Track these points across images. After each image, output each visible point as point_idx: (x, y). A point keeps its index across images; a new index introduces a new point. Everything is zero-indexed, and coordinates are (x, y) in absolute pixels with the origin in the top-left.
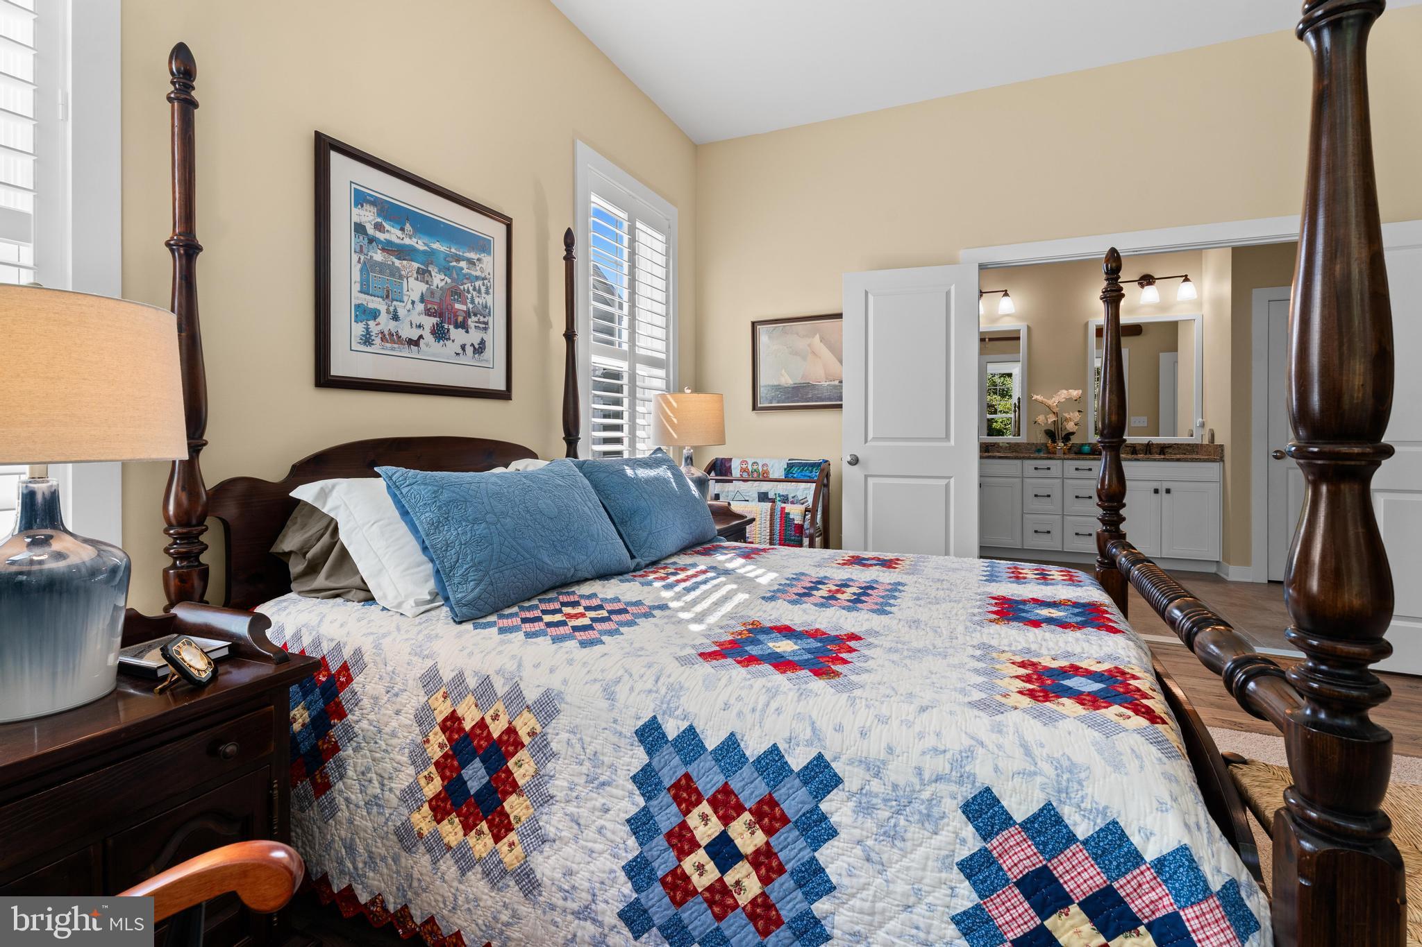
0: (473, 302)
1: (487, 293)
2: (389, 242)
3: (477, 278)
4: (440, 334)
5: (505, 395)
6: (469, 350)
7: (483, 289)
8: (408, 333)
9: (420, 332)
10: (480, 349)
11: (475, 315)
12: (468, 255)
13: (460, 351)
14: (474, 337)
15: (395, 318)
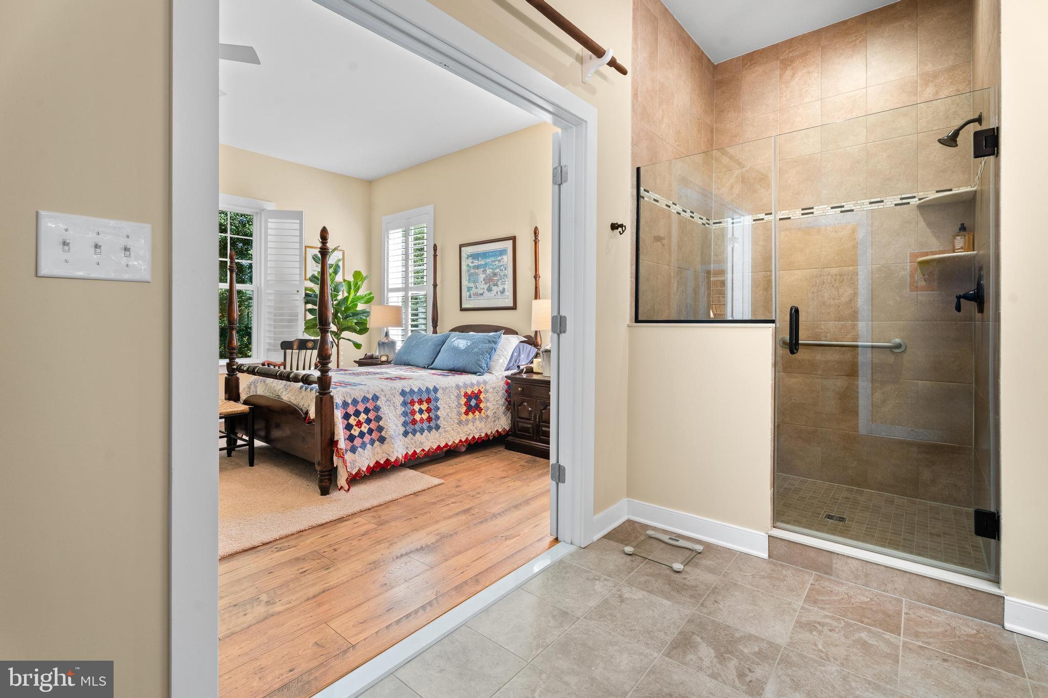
0: (500, 275)
1: (505, 270)
2: (475, 266)
3: (501, 266)
4: (489, 290)
5: (514, 308)
6: (499, 293)
7: (504, 269)
8: (481, 292)
9: (483, 290)
10: (503, 292)
11: (501, 279)
12: (498, 259)
13: (496, 294)
14: (500, 288)
15: (476, 288)
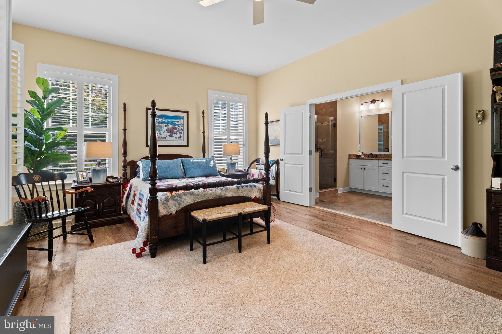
0: (178, 129)
1: (182, 127)
2: (159, 122)
3: (179, 124)
4: (170, 136)
5: (187, 146)
6: (177, 138)
7: (181, 126)
8: (163, 136)
9: (166, 136)
10: (181, 137)
11: (179, 131)
12: (177, 121)
13: (175, 138)
14: (179, 135)
15: (161, 134)
